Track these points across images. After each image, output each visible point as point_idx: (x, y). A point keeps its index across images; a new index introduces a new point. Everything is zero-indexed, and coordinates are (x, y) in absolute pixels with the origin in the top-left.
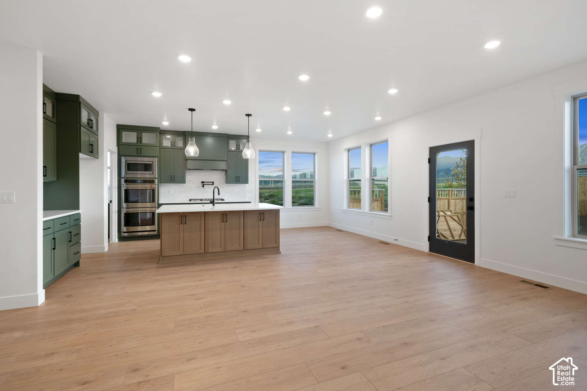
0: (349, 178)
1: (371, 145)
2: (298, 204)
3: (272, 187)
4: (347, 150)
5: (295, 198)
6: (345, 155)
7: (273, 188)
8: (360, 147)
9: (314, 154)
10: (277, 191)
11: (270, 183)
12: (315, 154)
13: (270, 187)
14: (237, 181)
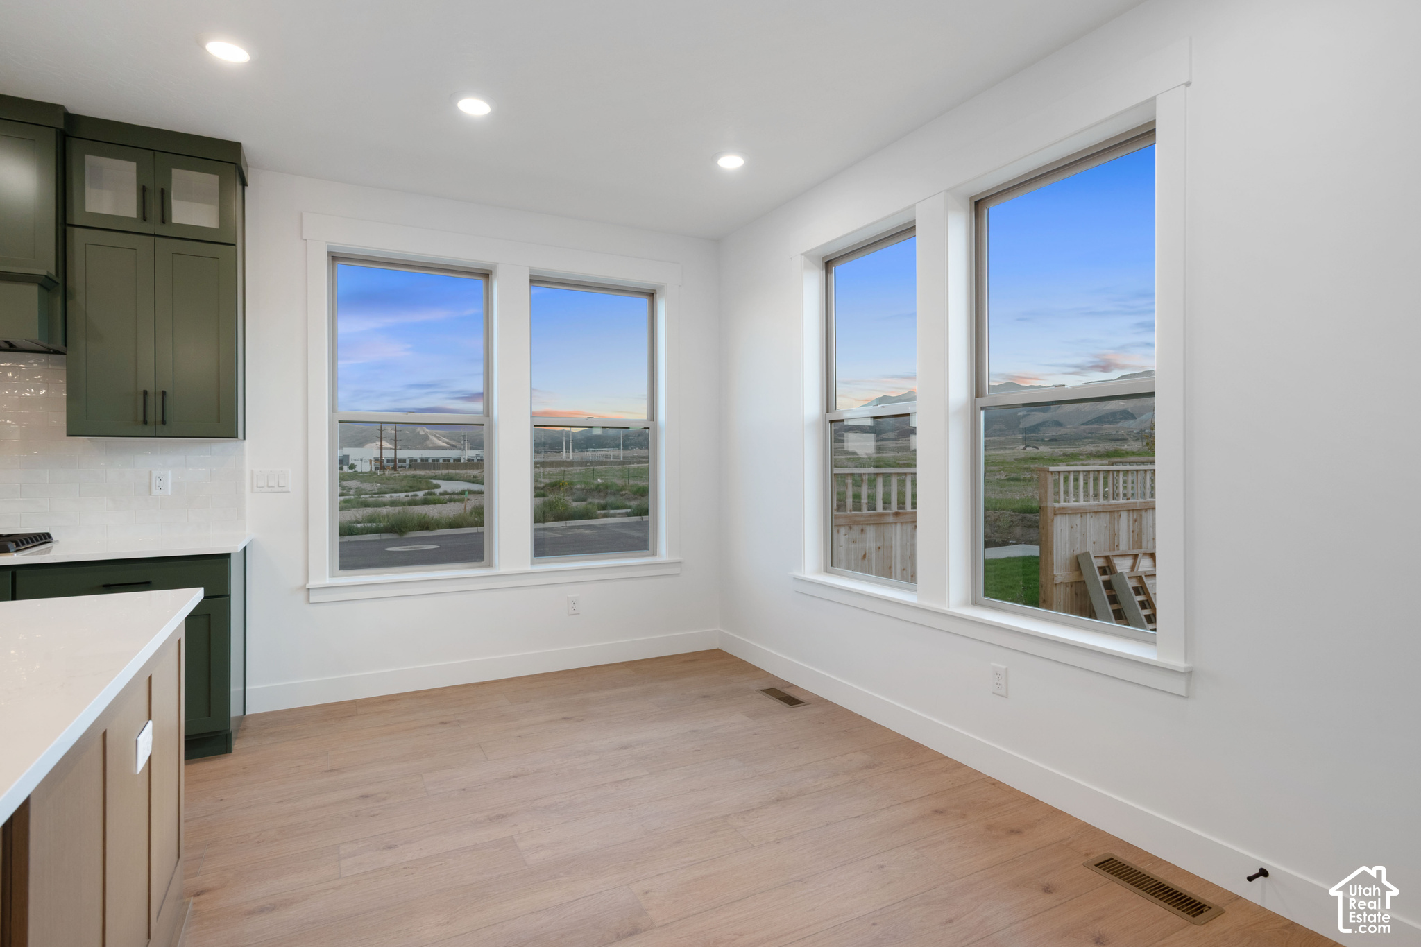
0: (827, 412)
1: (977, 203)
2: (629, 510)
3: (568, 460)
4: (821, 264)
5: (624, 492)
6: (811, 285)
7: (571, 464)
8: (908, 230)
9: (651, 295)
10: (580, 470)
11: (564, 450)
12: (657, 296)
13: (564, 459)
14: (145, 422)
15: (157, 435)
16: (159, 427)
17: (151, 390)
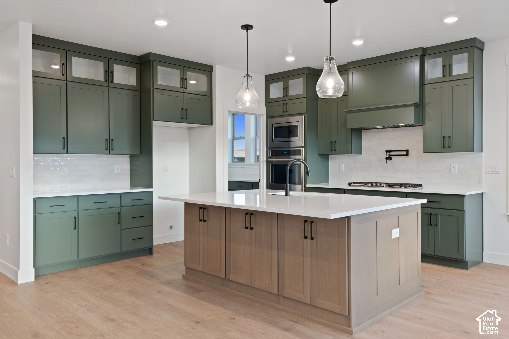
14: (444, 147)
15: (448, 152)
16: (448, 149)
17: (446, 136)
